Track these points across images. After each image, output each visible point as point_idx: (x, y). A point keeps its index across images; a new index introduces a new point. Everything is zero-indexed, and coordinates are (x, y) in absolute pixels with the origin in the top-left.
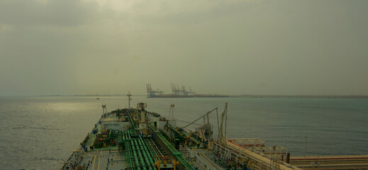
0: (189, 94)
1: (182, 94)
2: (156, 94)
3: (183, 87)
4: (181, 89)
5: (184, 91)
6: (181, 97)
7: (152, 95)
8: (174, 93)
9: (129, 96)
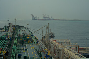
0: (51, 19)
1: (48, 19)
2: (36, 19)
3: (48, 16)
4: (47, 17)
5: (48, 17)
6: (47, 20)
7: (34, 19)
8: (44, 18)
9: (15, 19)
